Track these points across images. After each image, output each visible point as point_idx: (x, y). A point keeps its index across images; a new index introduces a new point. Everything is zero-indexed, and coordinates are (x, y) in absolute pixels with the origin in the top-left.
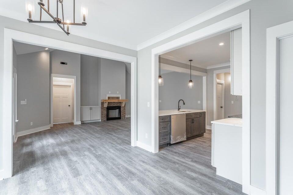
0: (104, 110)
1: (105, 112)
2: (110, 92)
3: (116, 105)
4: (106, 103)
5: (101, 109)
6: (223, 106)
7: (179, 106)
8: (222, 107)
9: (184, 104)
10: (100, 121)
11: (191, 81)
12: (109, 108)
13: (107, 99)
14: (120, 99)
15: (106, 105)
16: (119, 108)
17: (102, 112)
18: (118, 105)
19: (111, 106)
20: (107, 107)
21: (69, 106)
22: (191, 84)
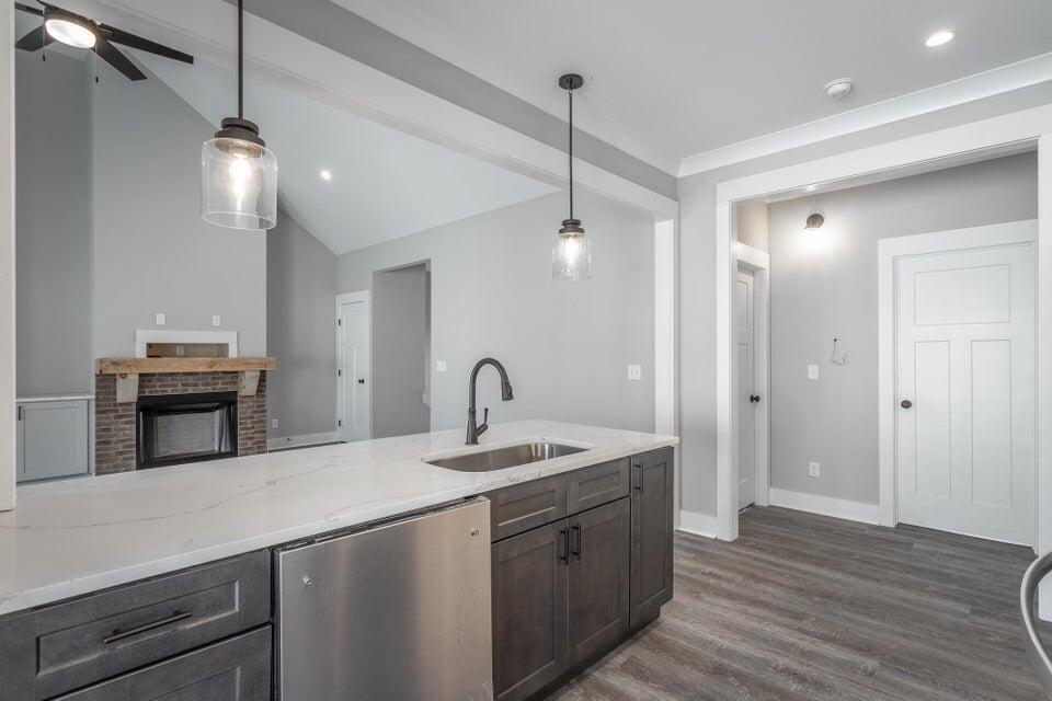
0: (119, 417)
2: (161, 321)
3: (201, 389)
4: (124, 376)
5: (98, 412)
6: (763, 391)
7: (473, 412)
8: (757, 399)
9: (508, 394)
11: (572, 226)
13: (140, 355)
14: (233, 353)
15: (127, 392)
16: (227, 402)
18: (220, 387)
19: (169, 391)
20: (139, 398)
22: (571, 250)
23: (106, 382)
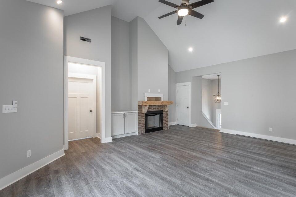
0: (142, 117)
1: (143, 121)
2: (149, 91)
4: (146, 106)
5: (139, 116)
10: (137, 134)
12: (148, 114)
13: (146, 100)
14: (162, 100)
15: (145, 110)
16: (161, 113)
17: (139, 120)
18: (160, 109)
19: (151, 110)
20: (147, 112)
21: (91, 111)
23: (140, 107)
